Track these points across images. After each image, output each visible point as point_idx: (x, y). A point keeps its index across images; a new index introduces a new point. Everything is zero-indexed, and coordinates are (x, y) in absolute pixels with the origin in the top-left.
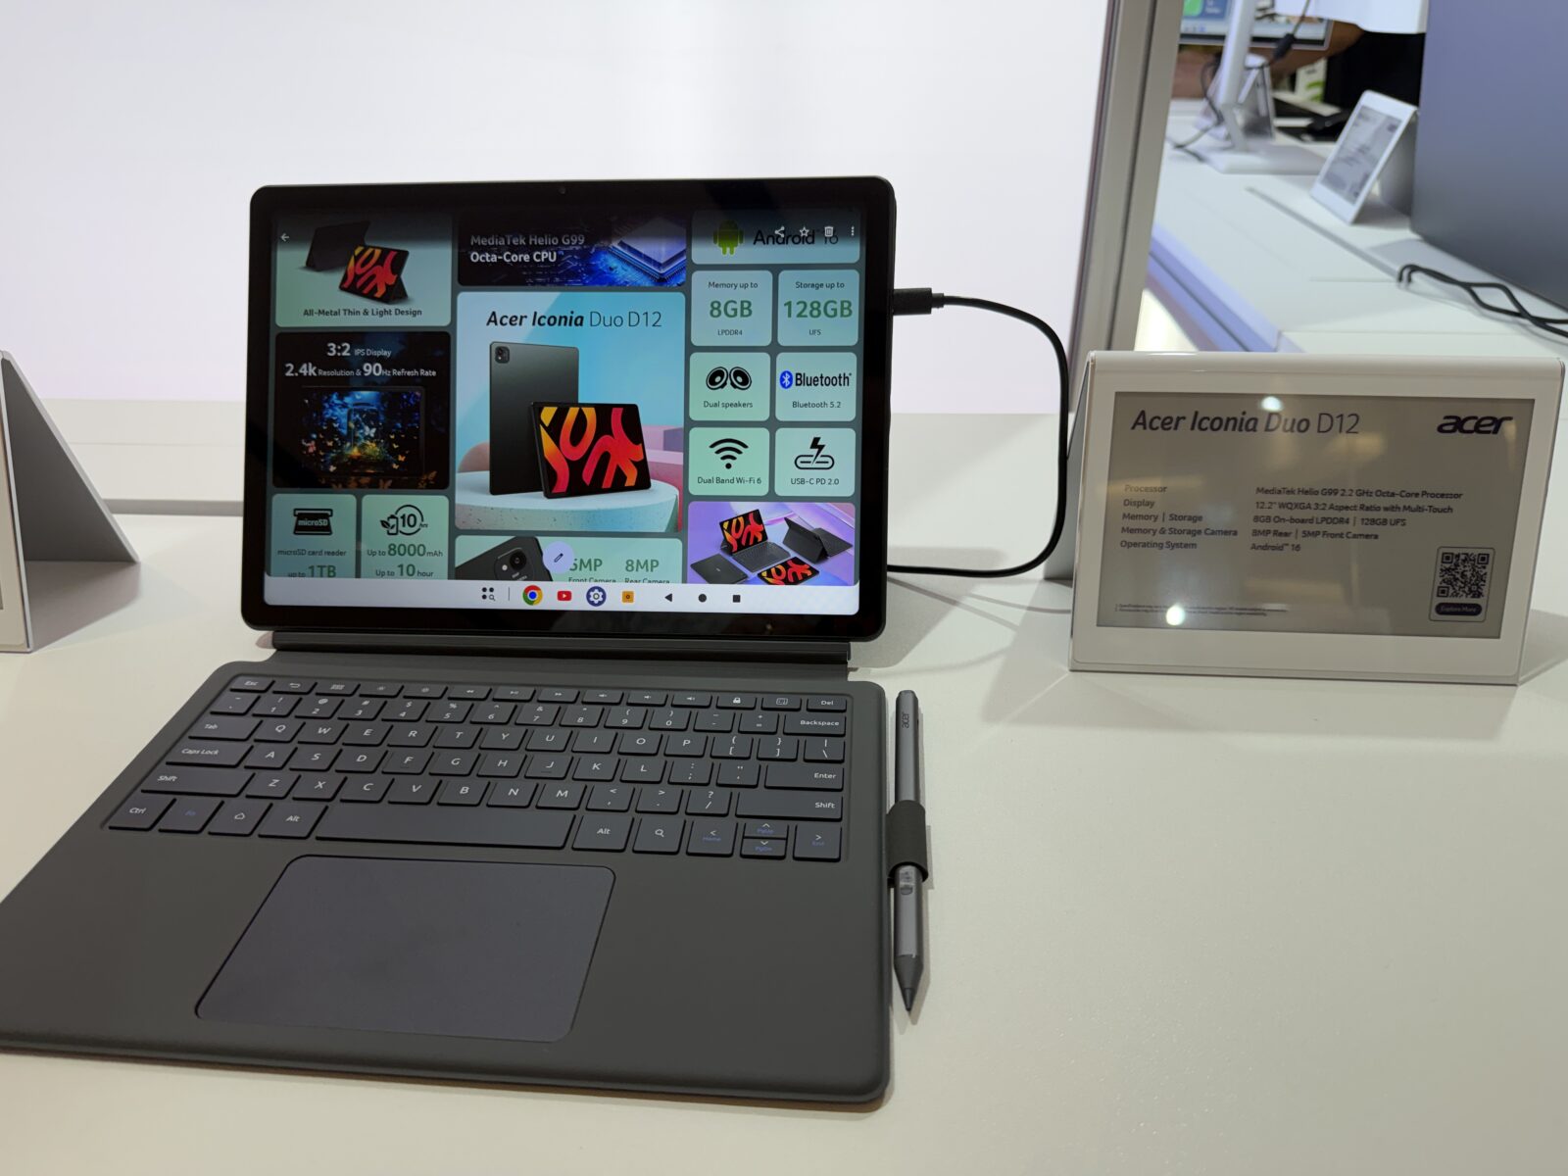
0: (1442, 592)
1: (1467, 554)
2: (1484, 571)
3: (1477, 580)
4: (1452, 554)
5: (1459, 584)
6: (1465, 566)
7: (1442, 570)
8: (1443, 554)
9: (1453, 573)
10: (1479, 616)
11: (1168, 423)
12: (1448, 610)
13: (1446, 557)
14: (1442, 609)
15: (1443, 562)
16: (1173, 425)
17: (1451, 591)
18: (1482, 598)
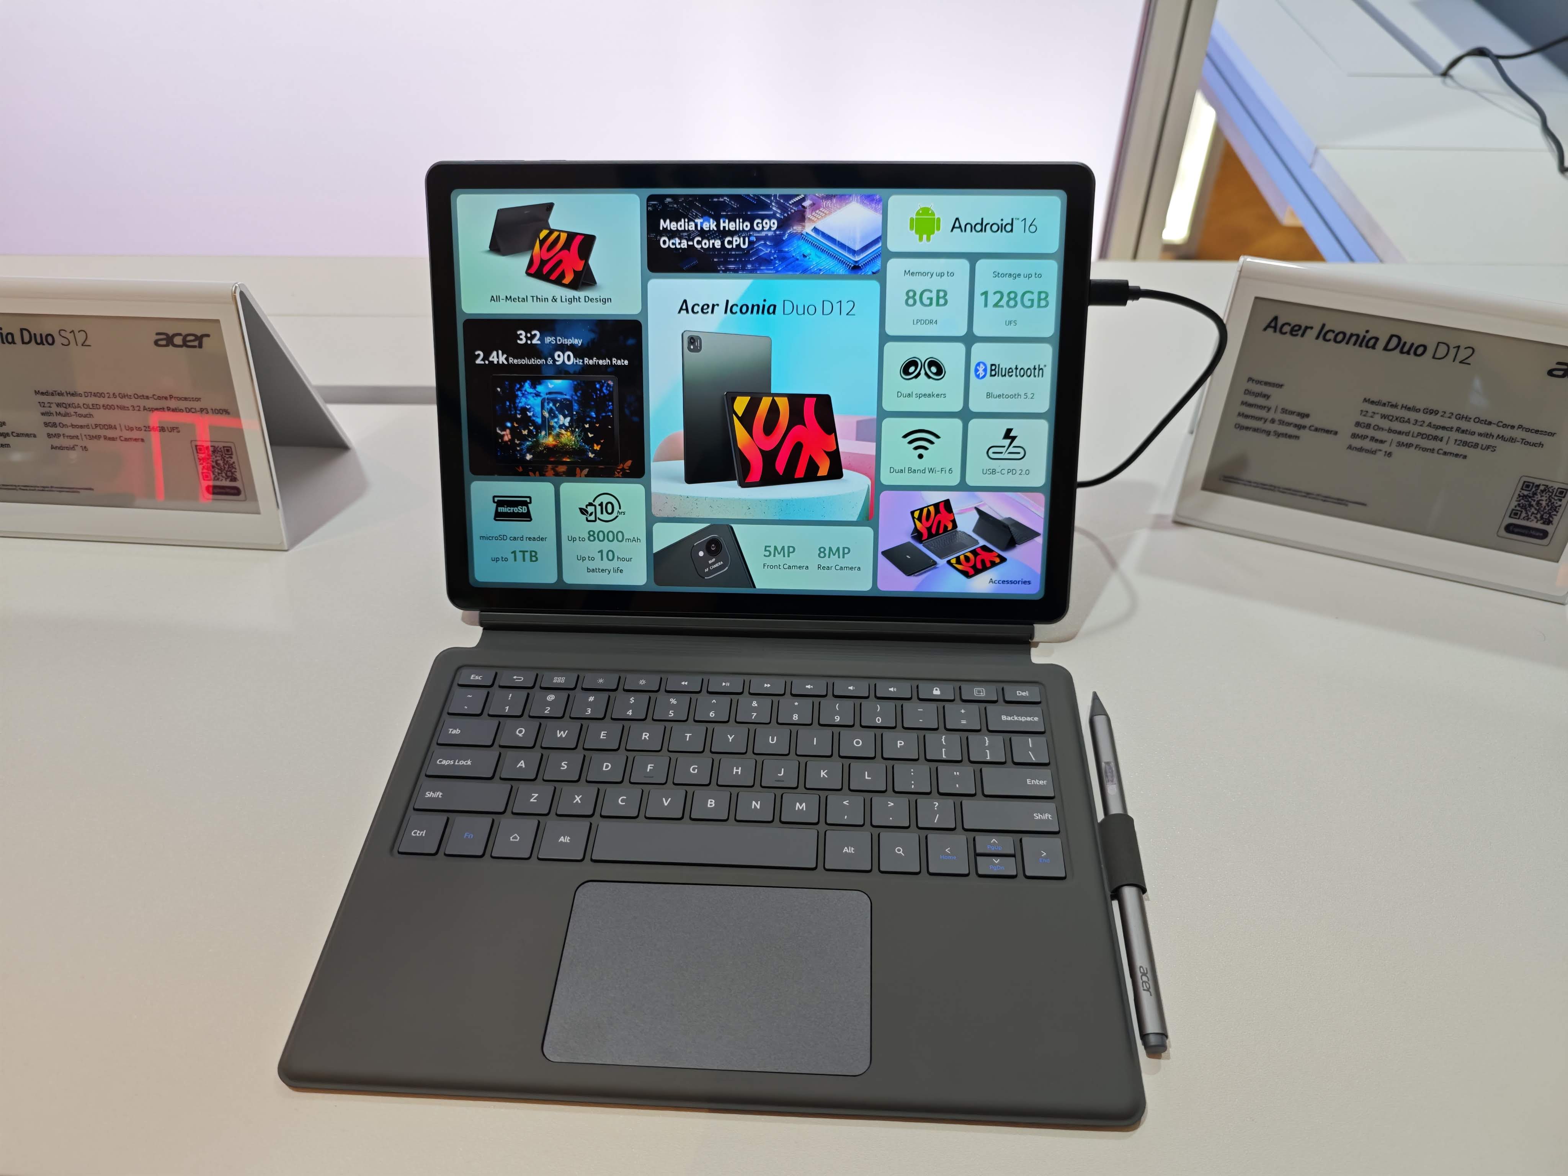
0: (1514, 514)
1: (1547, 486)
2: (1559, 503)
3: (1551, 510)
4: (1533, 483)
5: (1533, 510)
6: (1541, 496)
7: (1519, 496)
8: (1525, 482)
9: (1530, 499)
10: (1543, 540)
11: (1297, 330)
12: (1516, 530)
13: (1527, 485)
14: (1510, 529)
15: (1522, 489)
16: (1300, 332)
17: (1524, 515)
18: (1551, 526)
